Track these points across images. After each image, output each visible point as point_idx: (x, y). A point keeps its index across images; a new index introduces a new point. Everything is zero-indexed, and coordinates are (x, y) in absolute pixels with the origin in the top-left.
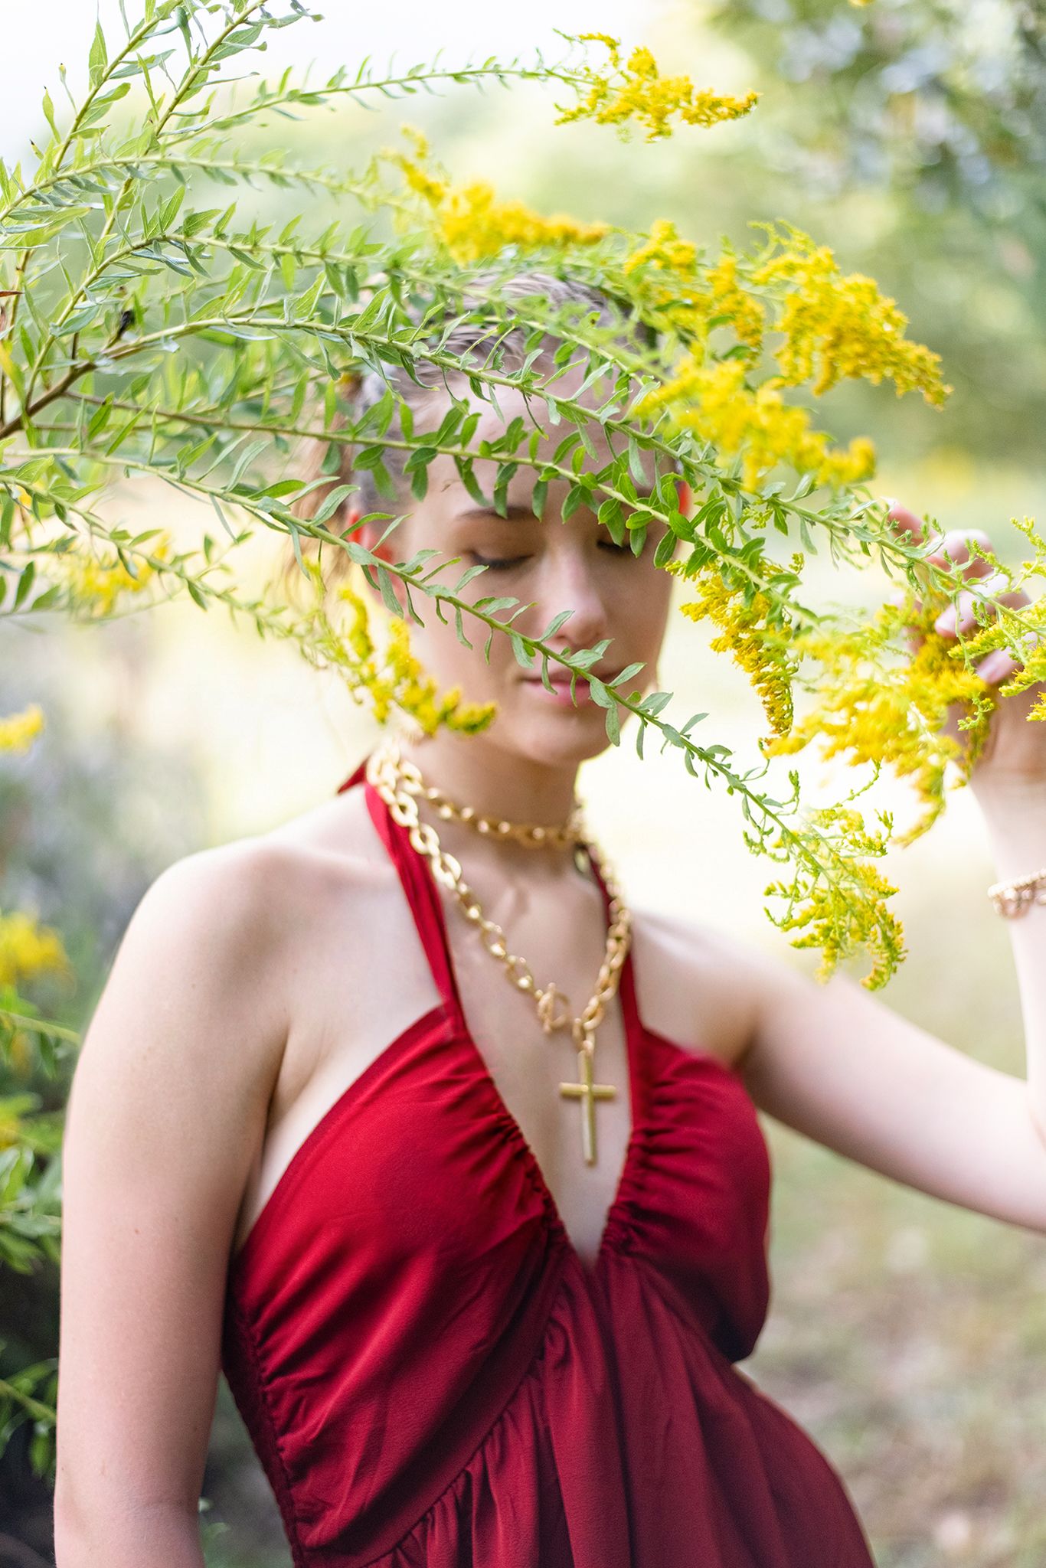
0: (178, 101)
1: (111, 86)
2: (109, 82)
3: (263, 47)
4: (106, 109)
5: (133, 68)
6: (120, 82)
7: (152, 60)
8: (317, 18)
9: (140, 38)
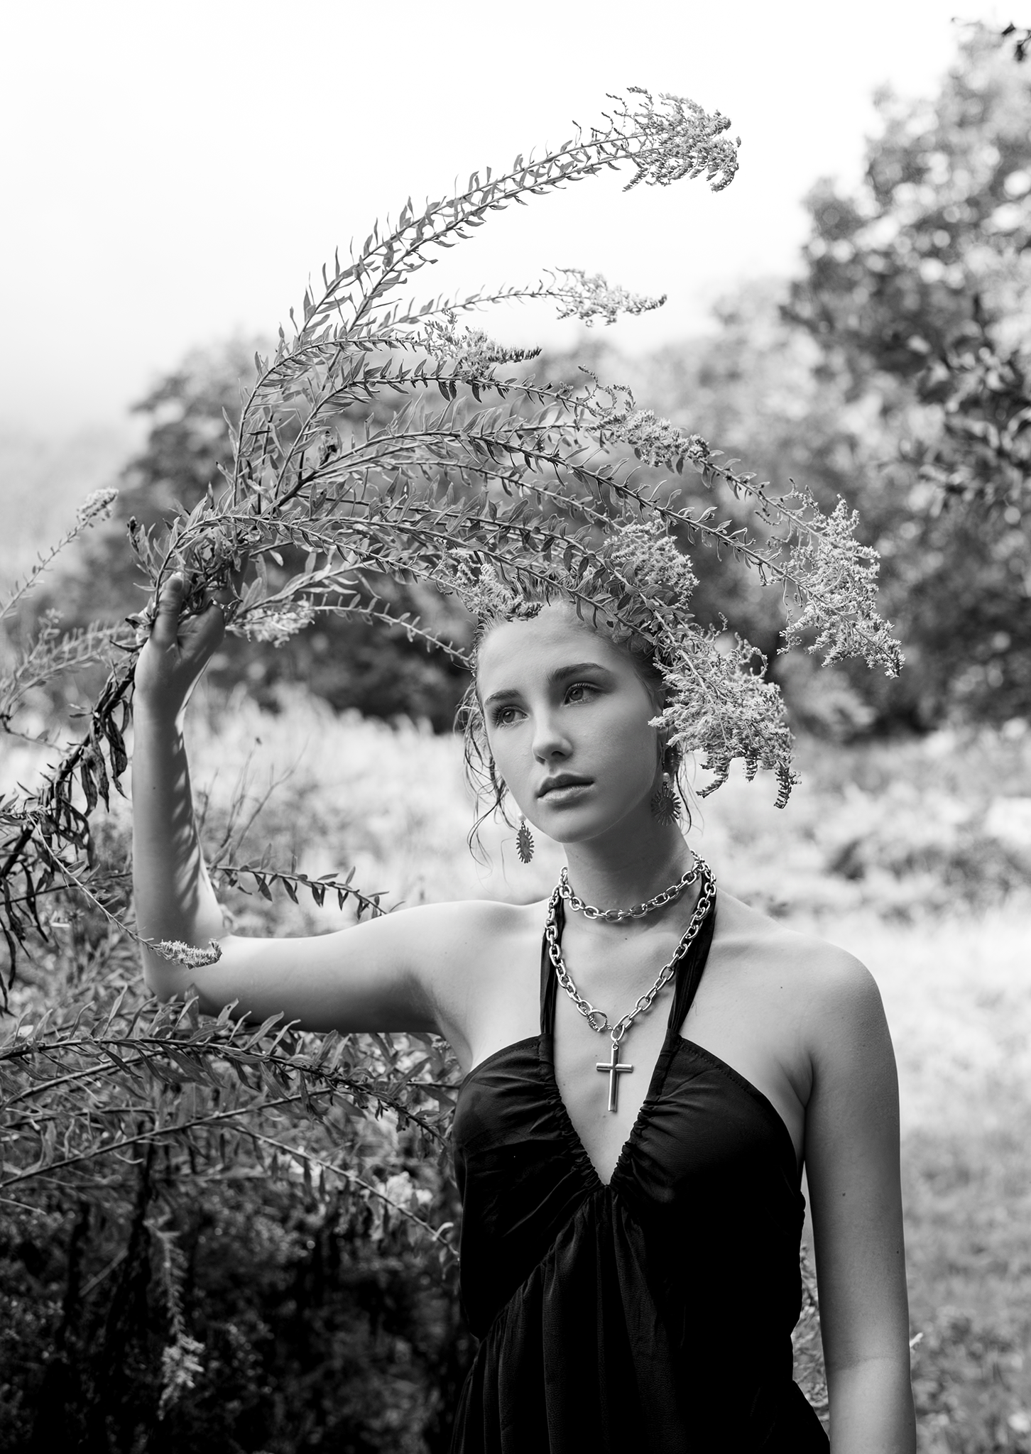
0: (357, 319)
1: (317, 318)
2: (316, 316)
3: (405, 282)
4: (314, 331)
5: (331, 305)
6: (324, 314)
7: (343, 300)
8: (433, 262)
9: (333, 290)
